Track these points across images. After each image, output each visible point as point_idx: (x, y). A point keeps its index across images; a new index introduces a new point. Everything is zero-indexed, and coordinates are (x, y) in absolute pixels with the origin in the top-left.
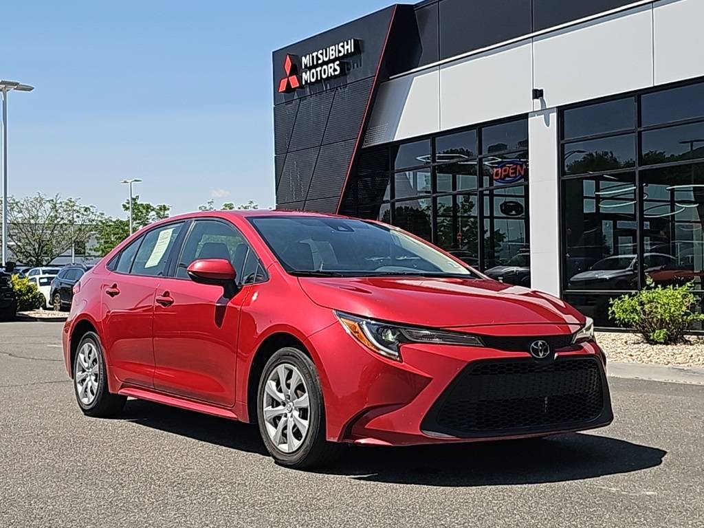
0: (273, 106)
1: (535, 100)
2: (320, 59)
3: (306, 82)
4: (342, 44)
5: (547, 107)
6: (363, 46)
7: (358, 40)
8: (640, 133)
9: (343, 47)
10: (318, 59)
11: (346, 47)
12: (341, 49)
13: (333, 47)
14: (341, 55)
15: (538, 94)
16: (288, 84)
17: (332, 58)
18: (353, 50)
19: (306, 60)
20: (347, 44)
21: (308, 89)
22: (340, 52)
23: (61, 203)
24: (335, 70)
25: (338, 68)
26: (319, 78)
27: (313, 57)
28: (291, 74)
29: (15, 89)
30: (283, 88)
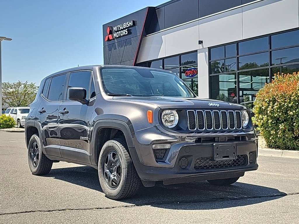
0: (103, 46)
1: (200, 45)
2: (120, 28)
3: (115, 37)
4: (128, 22)
5: (204, 47)
6: (136, 23)
7: (134, 21)
8: (238, 58)
9: (129, 23)
10: (119, 28)
11: (130, 24)
12: (128, 24)
13: (125, 24)
14: (128, 26)
15: (201, 42)
16: (108, 38)
17: (124, 28)
18: (132, 25)
19: (115, 29)
20: (130, 22)
21: (116, 40)
22: (127, 25)
23: (28, 85)
24: (126, 33)
25: (127, 32)
26: (120, 36)
27: (117, 27)
28: (109, 34)
29: (4, 40)
30: (106, 39)
